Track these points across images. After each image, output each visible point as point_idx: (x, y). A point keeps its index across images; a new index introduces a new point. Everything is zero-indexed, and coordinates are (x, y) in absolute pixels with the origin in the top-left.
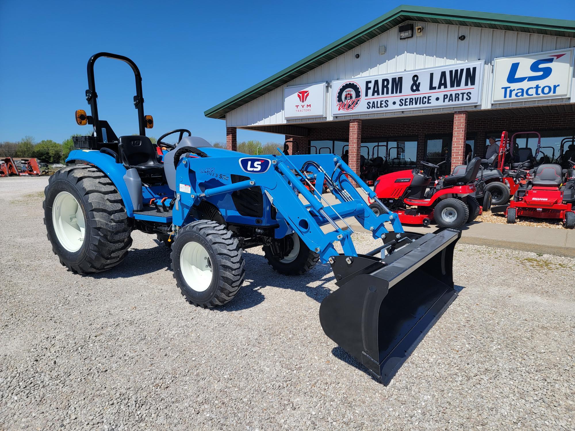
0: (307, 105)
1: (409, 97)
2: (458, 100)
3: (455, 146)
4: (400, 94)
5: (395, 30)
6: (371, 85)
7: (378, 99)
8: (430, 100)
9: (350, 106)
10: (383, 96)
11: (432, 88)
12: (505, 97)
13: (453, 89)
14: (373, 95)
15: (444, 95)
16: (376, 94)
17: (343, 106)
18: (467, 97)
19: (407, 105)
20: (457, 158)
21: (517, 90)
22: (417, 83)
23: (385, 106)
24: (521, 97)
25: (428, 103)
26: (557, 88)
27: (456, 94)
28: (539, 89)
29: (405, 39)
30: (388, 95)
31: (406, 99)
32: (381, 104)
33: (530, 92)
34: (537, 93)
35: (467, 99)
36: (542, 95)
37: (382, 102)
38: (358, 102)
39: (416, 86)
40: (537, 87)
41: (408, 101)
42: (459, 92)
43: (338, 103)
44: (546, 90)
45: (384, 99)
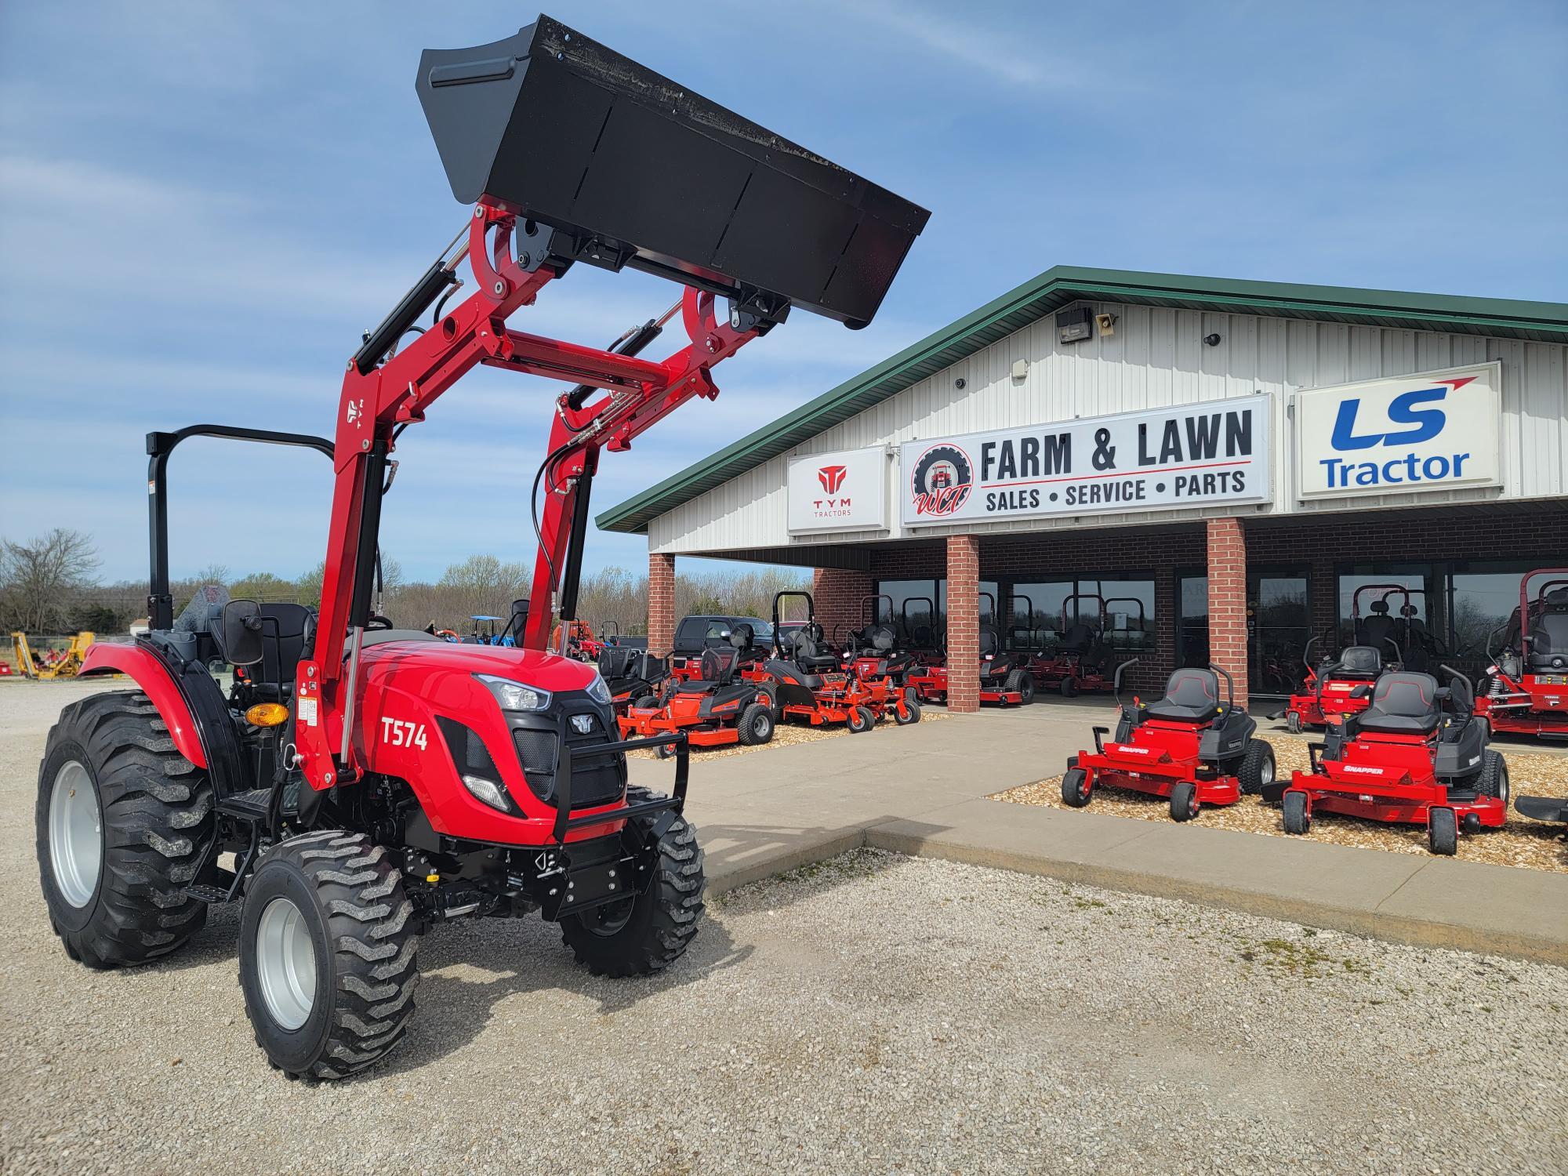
0: (842, 501)
1: (1089, 483)
2: (1213, 491)
3: (1216, 606)
4: (1068, 476)
5: (1050, 321)
6: (996, 453)
7: (1013, 485)
8: (1143, 489)
9: (944, 502)
10: (1025, 479)
11: (1144, 460)
12: (1331, 483)
13: (1196, 462)
14: (1001, 476)
15: (1178, 479)
16: (1007, 474)
17: (927, 504)
18: (1235, 483)
19: (1086, 502)
20: (1223, 639)
21: (1361, 466)
22: (1108, 448)
23: (1031, 503)
24: (1371, 485)
25: (1138, 497)
26: (1464, 463)
27: (1206, 477)
28: (1416, 464)
29: (1072, 342)
30: (1036, 478)
31: (1081, 488)
32: (1022, 499)
33: (1394, 471)
34: (1412, 475)
35: (1234, 488)
36: (1425, 479)
37: (1024, 495)
38: (966, 495)
39: (1104, 455)
40: (1411, 460)
41: (1087, 491)
42: (1214, 471)
43: (916, 495)
44: (1436, 468)
45: (1029, 488)
